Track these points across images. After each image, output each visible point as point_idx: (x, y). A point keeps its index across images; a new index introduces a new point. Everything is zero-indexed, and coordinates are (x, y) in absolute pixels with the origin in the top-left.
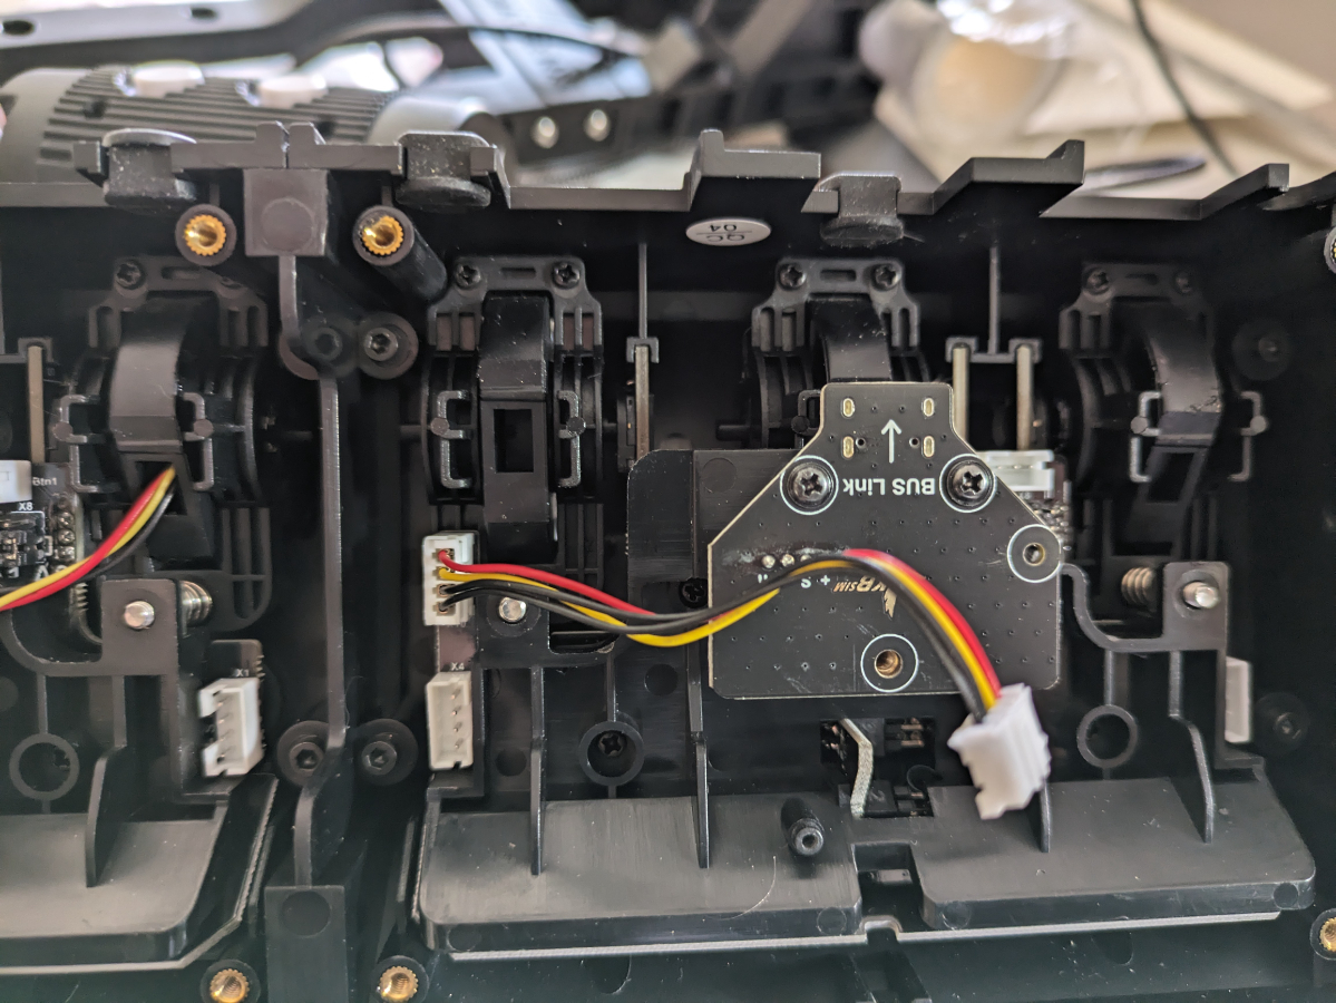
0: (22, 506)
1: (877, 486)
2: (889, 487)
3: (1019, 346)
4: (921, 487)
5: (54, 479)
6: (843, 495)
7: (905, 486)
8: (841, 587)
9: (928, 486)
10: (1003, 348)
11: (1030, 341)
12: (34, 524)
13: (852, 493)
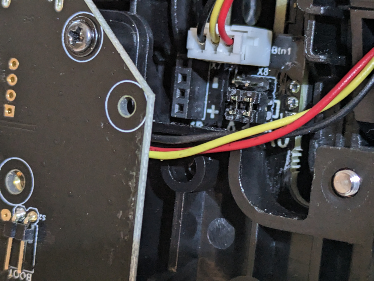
0: (260, 70)
5: (289, 49)
12: (268, 88)
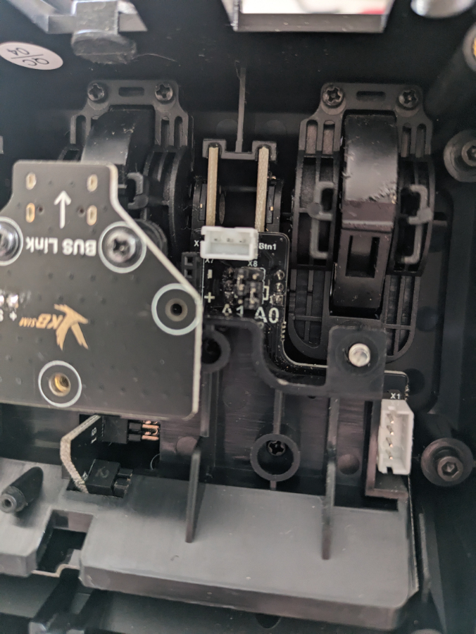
1: (51, 246)
2: (60, 248)
3: (259, 148)
4: (85, 249)
6: (26, 251)
7: (73, 246)
8: (24, 322)
9: (90, 248)
10: (247, 148)
11: (269, 143)
13: (32, 250)
